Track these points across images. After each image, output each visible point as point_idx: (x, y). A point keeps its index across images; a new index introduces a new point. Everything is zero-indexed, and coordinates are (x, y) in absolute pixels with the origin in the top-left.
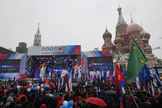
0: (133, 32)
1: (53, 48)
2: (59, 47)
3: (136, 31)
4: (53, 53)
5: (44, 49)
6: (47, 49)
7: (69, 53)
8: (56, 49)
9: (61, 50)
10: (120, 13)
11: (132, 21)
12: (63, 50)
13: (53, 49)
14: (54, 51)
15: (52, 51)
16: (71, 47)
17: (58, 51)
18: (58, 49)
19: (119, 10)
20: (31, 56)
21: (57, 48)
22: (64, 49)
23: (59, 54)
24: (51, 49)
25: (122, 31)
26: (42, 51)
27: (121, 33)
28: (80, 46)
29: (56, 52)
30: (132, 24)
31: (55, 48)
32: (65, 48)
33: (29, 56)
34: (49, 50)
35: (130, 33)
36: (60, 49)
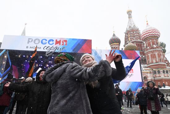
0: (150, 37)
1: (46, 40)
2: (56, 40)
3: (154, 36)
4: (46, 48)
5: (30, 40)
6: (37, 42)
7: (73, 50)
8: (51, 43)
9: (60, 45)
10: (130, 17)
11: (147, 24)
12: (63, 45)
13: (47, 42)
14: (47, 45)
15: (45, 45)
16: (76, 41)
17: (54, 46)
18: (54, 42)
19: (129, 13)
20: (7, 50)
21: (53, 40)
22: (65, 43)
23: (57, 51)
24: (44, 41)
25: (134, 37)
26: (28, 43)
27: (133, 39)
28: (91, 40)
29: (51, 46)
30: (149, 27)
31: (50, 41)
32: (66, 41)
33: (3, 50)
34: (39, 42)
35: (146, 38)
36: (58, 42)
